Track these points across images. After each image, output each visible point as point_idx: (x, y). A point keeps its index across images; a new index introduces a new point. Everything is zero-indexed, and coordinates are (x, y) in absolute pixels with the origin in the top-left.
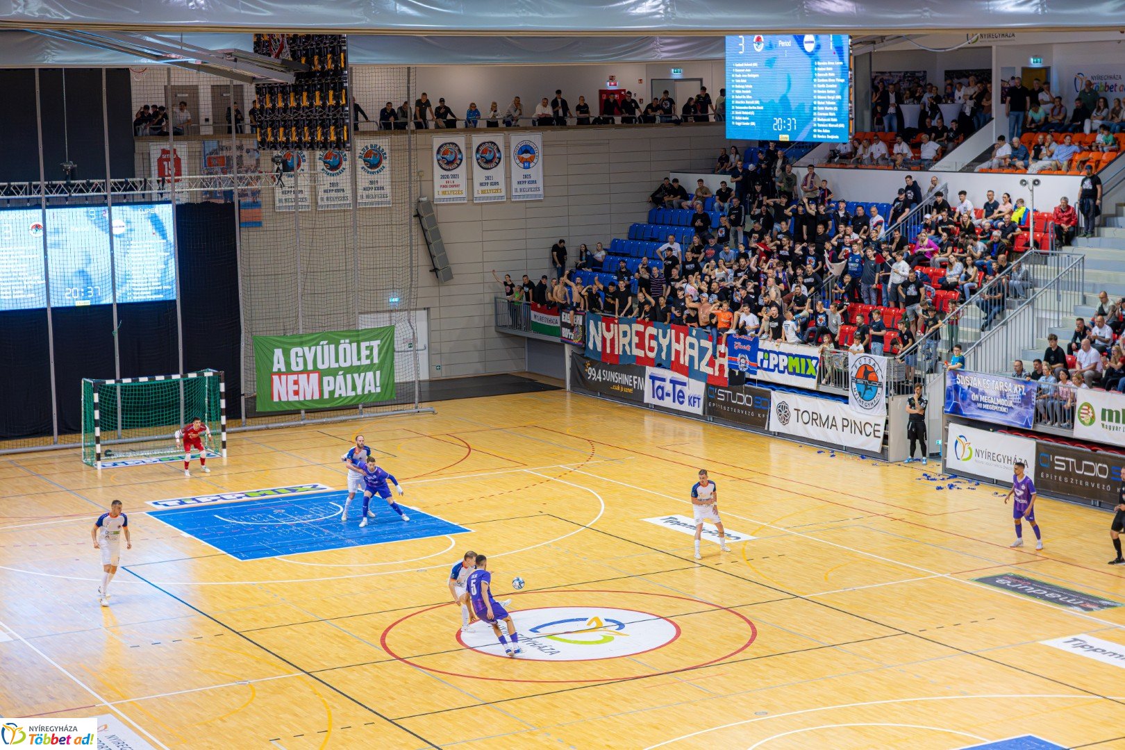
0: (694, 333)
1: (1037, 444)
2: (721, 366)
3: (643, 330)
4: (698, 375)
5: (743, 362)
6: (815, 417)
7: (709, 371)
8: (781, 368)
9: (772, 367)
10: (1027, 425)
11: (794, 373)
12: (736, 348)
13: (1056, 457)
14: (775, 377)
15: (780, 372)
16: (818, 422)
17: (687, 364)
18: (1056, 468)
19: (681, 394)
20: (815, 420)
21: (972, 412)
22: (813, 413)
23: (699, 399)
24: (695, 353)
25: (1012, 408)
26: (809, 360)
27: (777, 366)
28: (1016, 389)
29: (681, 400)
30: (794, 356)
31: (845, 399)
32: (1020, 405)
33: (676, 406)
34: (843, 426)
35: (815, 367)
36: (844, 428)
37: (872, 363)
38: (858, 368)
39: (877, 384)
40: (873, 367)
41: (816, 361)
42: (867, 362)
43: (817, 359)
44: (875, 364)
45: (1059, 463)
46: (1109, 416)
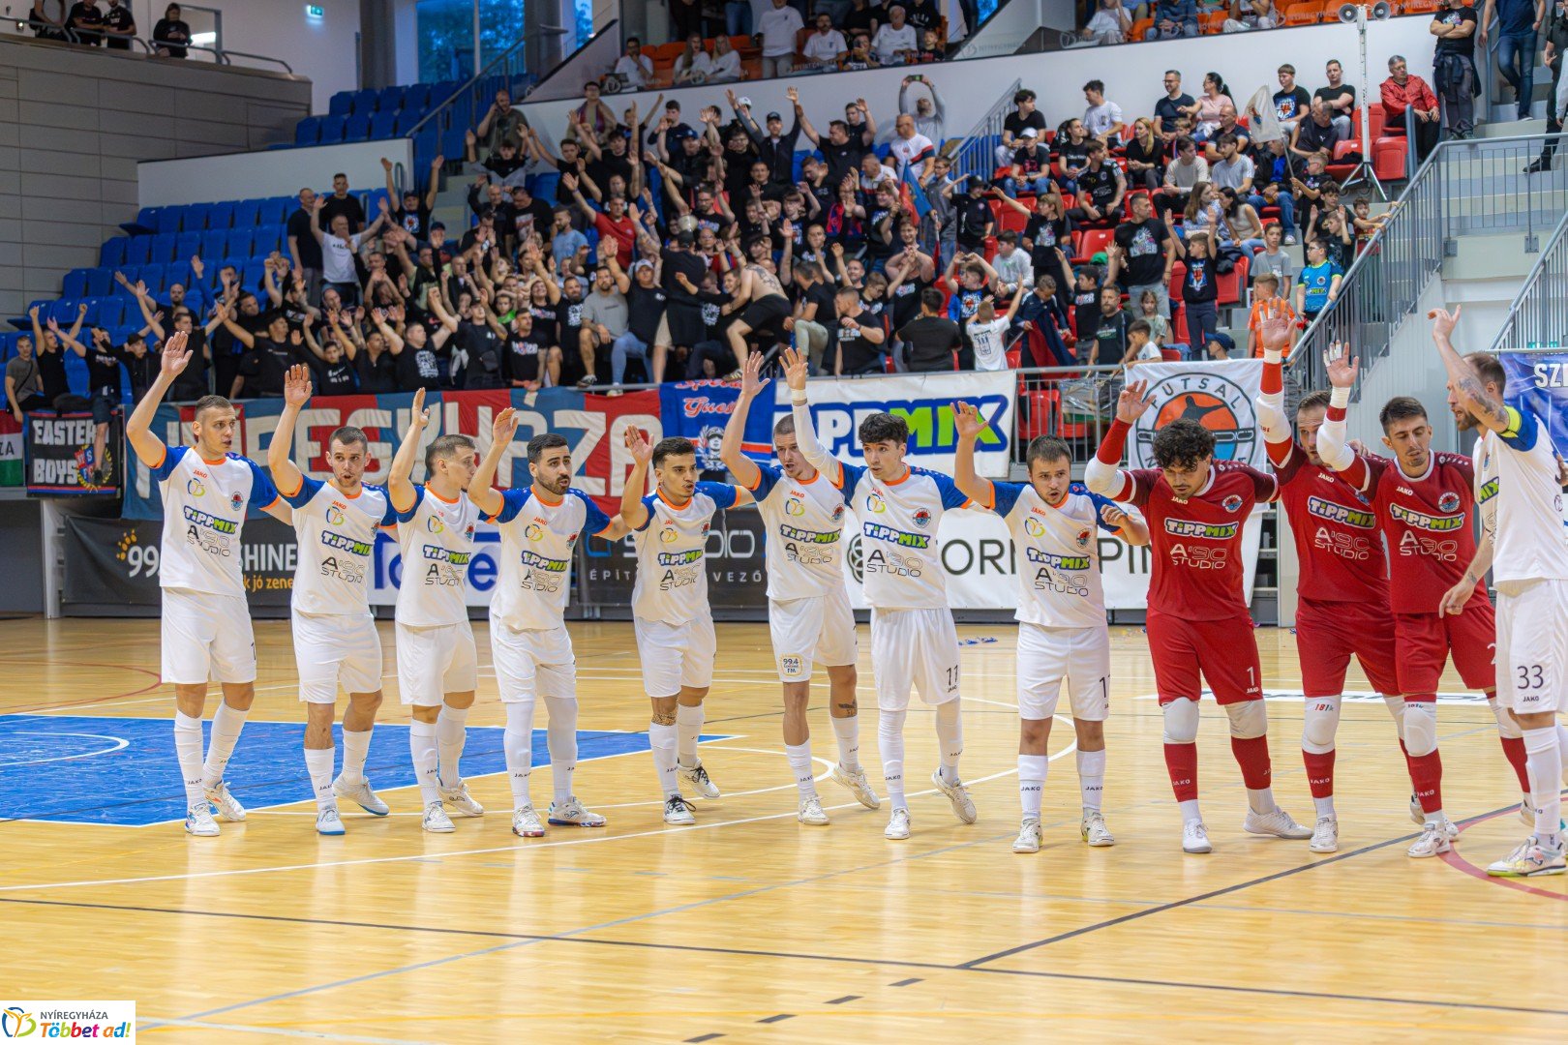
0: (530, 399)
3: (336, 421)
6: (992, 550)
12: (690, 414)
16: (1004, 562)
19: (483, 565)
20: (993, 559)
22: (983, 542)
27: (849, 439)
29: (483, 579)
30: (911, 406)
35: (993, 424)
36: (1104, 563)
37: (1212, 386)
38: (1159, 404)
39: (1236, 436)
40: (1219, 395)
41: (994, 406)
42: (1194, 385)
43: (1000, 400)
44: (1223, 386)
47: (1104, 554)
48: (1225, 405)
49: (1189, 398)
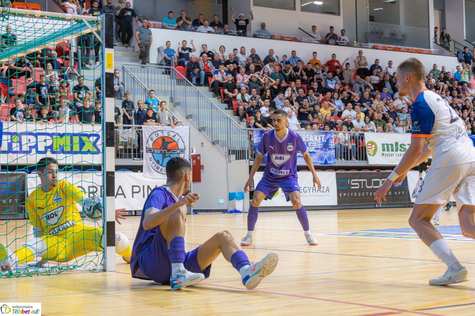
1: (337, 174)
8: (41, 148)
9: (25, 147)
10: (326, 162)
13: (352, 180)
15: (38, 152)
18: (352, 188)
25: (313, 152)
26: (84, 138)
27: (36, 146)
28: (316, 138)
30: (61, 135)
31: (138, 168)
32: (322, 149)
34: (133, 193)
36: (134, 194)
37: (172, 134)
38: (154, 140)
39: (178, 151)
40: (173, 138)
41: (95, 138)
42: (166, 135)
43: (97, 135)
44: (175, 135)
45: (355, 184)
46: (386, 147)
47: (134, 191)
48: (175, 141)
49: (163, 139)
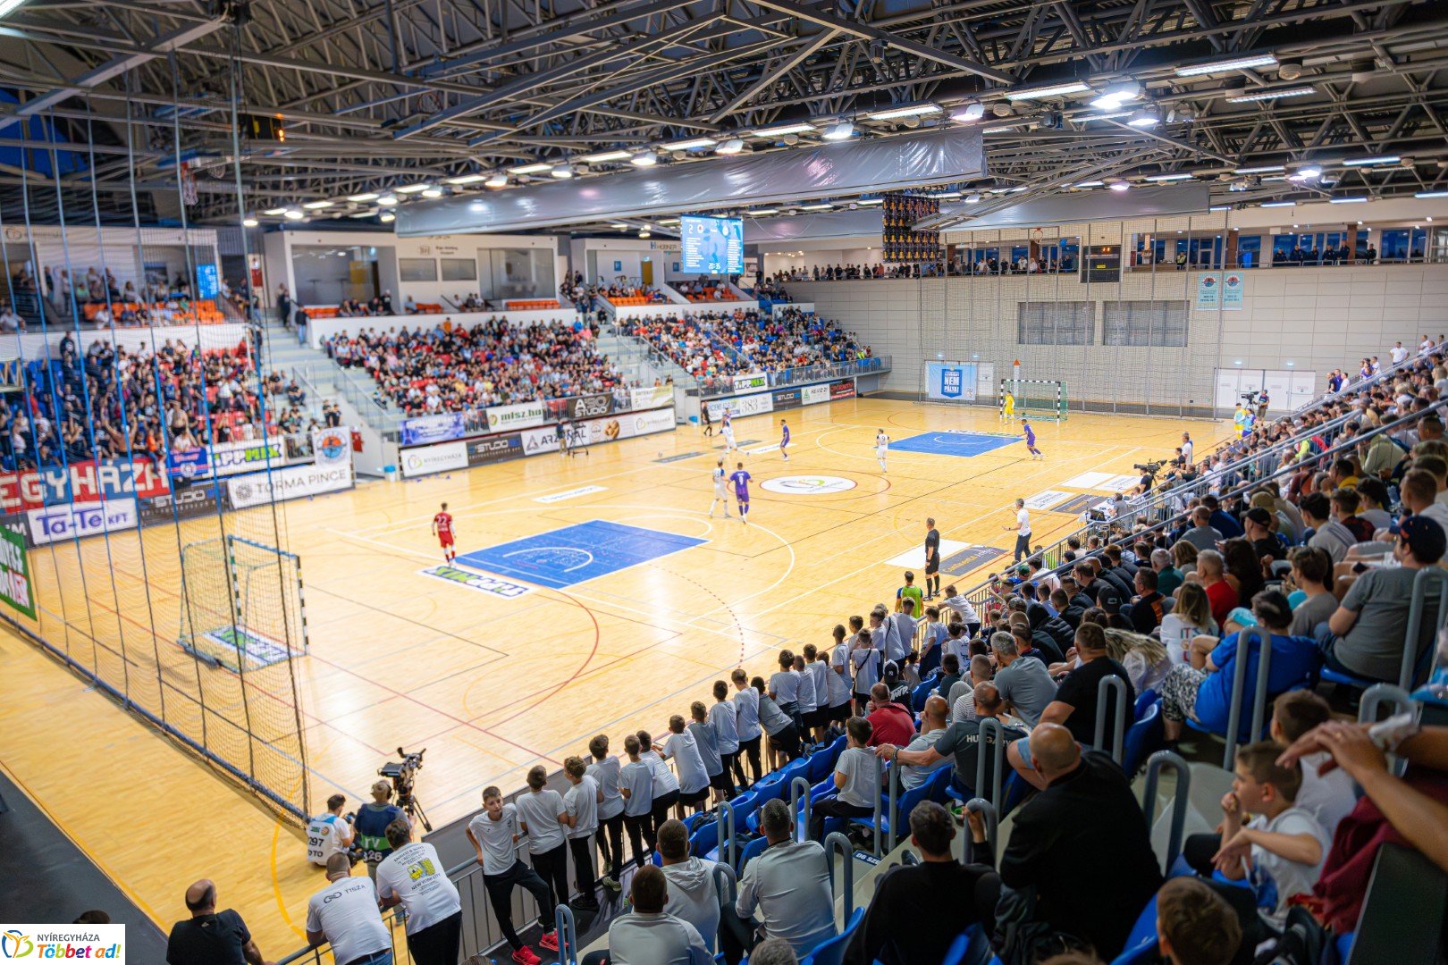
0: (111, 462)
1: (466, 443)
2: (157, 482)
3: (15, 481)
4: (123, 495)
5: (188, 470)
7: (140, 487)
8: (237, 460)
9: (225, 462)
10: (458, 436)
11: (253, 459)
13: (479, 446)
14: (232, 469)
15: (236, 463)
17: (103, 491)
18: (479, 451)
21: (422, 440)
23: (124, 515)
24: (115, 479)
25: (448, 430)
26: (269, 448)
27: (233, 460)
28: (450, 419)
29: (96, 524)
30: (250, 449)
31: (312, 463)
32: (453, 427)
33: (90, 530)
39: (341, 446)
43: (279, 444)
45: (481, 448)
46: (505, 417)
48: (337, 439)
